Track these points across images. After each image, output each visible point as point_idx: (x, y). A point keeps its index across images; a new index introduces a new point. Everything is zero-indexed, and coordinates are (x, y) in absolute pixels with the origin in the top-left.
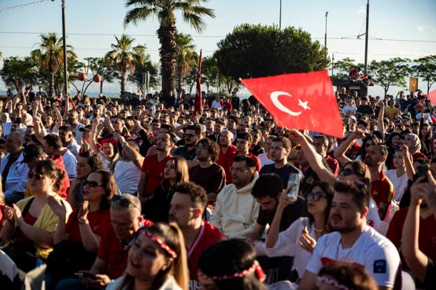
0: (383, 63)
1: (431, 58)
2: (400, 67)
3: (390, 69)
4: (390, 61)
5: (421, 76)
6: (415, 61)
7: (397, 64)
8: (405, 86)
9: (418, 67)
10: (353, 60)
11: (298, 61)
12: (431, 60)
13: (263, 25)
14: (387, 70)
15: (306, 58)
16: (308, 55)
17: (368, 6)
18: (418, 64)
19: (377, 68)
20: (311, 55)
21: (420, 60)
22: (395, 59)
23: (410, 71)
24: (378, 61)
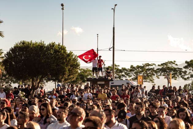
0: (138, 67)
1: (169, 63)
2: (149, 70)
3: (142, 71)
4: (142, 66)
5: (163, 75)
6: (159, 65)
7: (147, 68)
8: (153, 82)
9: (161, 70)
10: (119, 66)
11: (58, 65)
12: (169, 64)
13: (34, 42)
14: (141, 71)
15: (63, 63)
16: (65, 61)
17: (114, 28)
18: (160, 67)
19: (134, 71)
20: (66, 61)
21: (162, 64)
22: (146, 64)
23: (156, 72)
24: (135, 66)
